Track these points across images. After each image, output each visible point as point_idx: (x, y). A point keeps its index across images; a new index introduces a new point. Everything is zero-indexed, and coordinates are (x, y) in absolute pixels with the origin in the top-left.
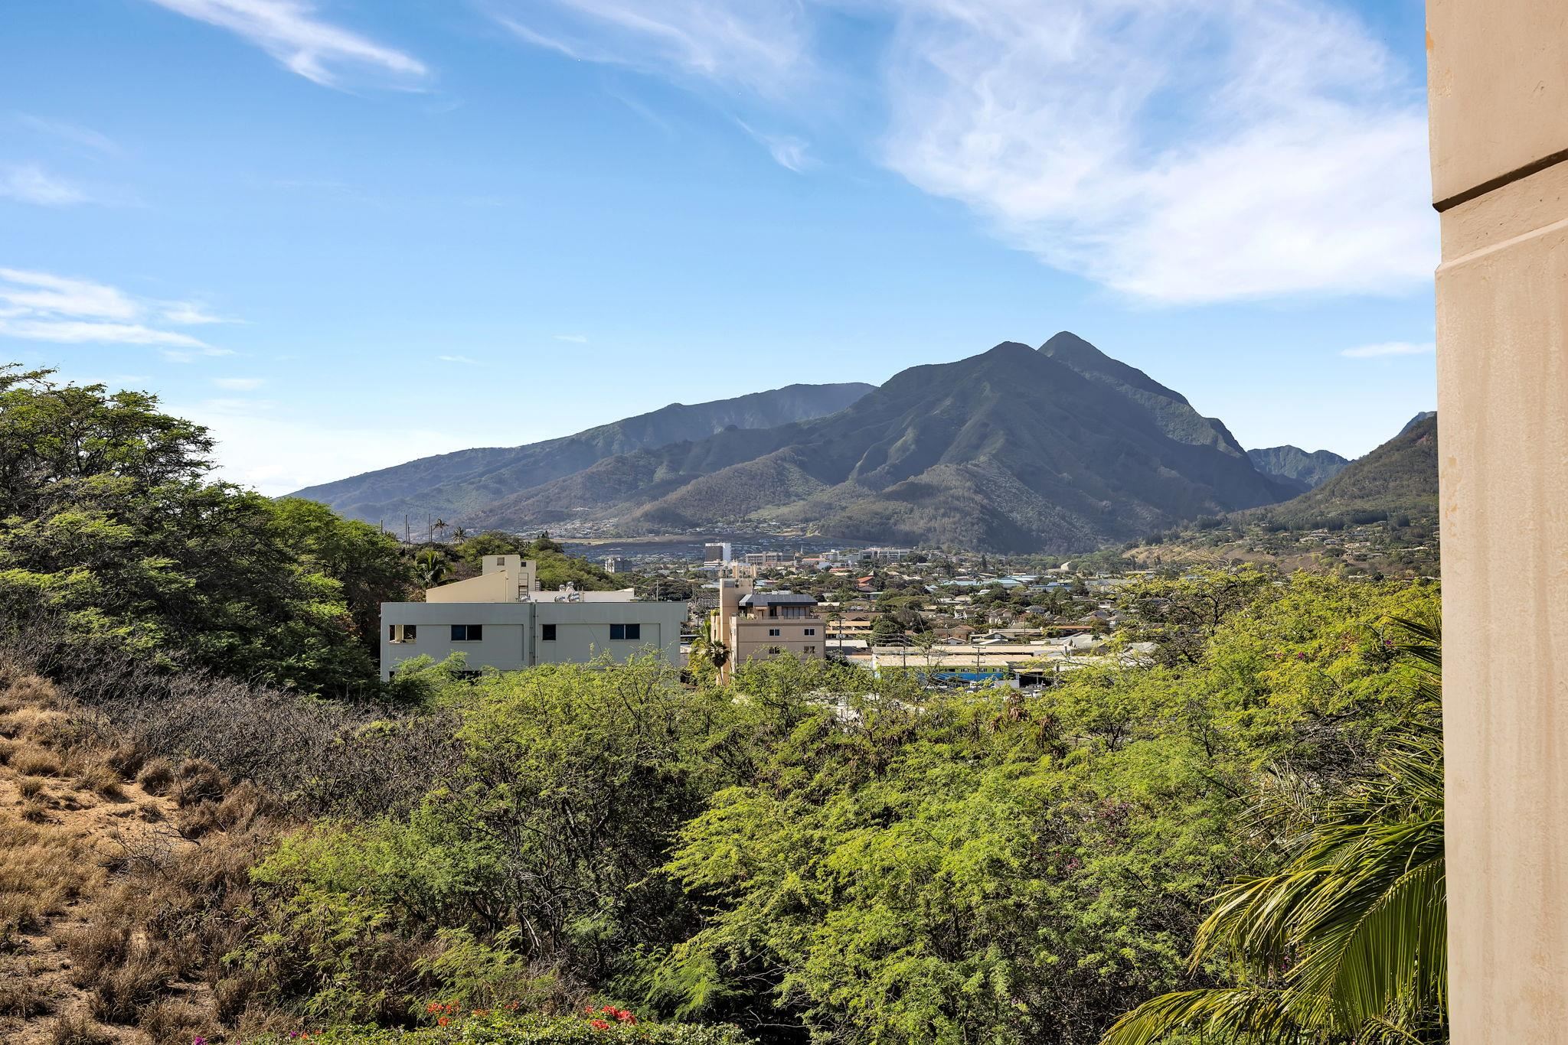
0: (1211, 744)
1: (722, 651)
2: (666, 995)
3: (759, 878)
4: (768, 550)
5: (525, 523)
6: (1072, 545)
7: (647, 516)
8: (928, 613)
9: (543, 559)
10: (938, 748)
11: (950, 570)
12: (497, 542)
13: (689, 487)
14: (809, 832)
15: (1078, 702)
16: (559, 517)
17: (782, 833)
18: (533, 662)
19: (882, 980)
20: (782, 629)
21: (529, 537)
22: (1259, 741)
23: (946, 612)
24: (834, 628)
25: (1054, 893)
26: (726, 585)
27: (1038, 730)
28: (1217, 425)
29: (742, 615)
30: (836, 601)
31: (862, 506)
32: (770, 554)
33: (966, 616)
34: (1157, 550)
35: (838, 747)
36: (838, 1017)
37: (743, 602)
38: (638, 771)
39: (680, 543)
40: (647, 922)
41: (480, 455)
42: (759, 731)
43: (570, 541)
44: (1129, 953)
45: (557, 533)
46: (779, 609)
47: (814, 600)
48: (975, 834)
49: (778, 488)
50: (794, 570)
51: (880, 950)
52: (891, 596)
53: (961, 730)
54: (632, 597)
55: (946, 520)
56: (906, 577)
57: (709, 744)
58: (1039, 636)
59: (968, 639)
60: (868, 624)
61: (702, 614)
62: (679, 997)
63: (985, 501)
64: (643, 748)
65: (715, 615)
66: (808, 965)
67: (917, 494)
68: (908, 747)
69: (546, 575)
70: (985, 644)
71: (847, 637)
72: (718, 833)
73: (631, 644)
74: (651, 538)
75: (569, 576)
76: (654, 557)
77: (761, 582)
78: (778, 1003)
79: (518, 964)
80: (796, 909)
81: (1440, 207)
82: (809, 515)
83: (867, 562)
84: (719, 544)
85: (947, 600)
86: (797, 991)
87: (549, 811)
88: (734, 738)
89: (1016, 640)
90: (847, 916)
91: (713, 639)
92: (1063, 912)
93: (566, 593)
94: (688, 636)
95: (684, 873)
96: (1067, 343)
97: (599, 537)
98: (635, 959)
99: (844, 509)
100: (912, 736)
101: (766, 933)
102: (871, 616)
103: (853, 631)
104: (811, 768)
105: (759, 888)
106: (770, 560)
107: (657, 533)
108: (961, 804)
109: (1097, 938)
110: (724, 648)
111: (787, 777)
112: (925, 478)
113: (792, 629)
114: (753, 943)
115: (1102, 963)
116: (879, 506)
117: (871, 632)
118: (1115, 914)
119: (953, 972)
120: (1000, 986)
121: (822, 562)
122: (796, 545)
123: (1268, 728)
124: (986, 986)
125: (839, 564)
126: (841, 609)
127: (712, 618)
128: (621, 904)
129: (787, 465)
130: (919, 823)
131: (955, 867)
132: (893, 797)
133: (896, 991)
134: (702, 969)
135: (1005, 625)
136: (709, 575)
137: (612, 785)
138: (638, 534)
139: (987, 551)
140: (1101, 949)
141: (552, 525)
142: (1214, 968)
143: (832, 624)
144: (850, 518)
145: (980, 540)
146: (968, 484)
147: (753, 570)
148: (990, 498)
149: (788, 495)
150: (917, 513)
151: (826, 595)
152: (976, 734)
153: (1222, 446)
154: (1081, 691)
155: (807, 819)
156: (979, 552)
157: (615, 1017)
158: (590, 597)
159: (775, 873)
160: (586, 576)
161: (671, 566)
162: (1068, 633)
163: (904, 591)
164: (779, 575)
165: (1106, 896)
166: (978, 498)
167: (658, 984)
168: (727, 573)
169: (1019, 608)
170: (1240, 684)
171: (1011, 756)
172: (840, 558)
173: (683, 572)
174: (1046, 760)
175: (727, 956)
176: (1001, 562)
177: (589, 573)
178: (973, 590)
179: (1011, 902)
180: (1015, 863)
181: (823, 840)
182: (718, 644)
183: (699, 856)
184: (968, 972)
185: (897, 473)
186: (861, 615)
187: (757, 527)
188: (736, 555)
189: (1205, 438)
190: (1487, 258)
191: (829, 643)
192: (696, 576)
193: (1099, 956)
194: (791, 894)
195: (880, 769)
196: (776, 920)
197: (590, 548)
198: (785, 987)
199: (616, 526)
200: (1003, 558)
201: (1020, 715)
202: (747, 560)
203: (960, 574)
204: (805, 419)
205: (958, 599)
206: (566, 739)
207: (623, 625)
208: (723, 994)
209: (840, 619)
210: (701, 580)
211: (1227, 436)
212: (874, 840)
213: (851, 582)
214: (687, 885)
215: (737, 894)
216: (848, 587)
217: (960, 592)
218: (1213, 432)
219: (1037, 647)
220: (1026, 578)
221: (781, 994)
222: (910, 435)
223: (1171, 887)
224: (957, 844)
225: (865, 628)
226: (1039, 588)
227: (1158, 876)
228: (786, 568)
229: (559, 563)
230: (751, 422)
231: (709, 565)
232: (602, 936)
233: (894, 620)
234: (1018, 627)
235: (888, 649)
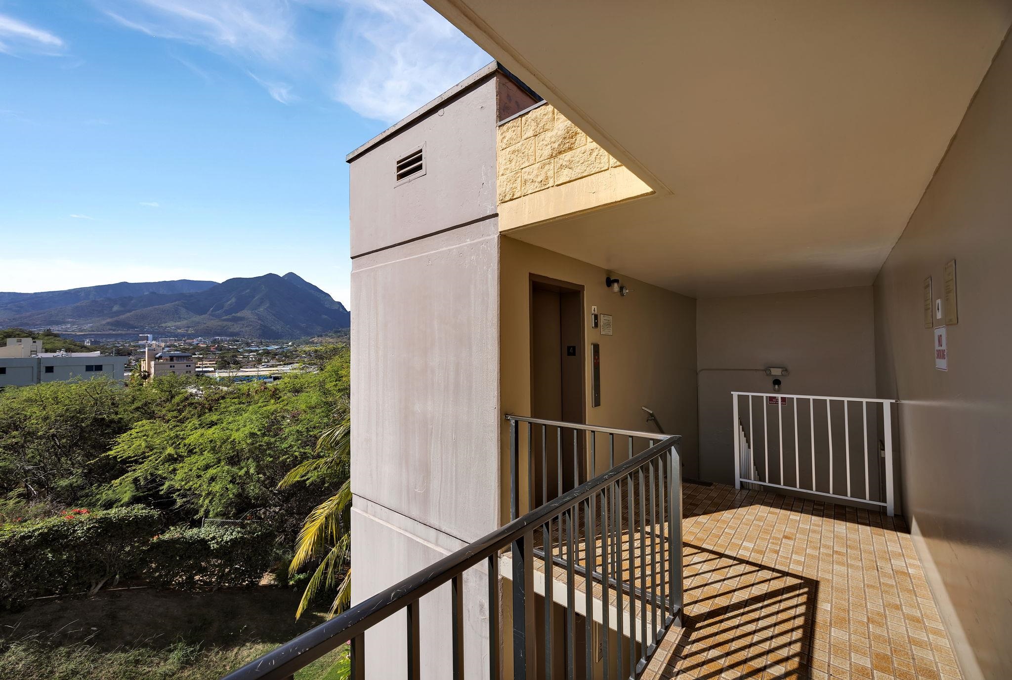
0: (326, 393)
1: (147, 374)
2: (109, 501)
3: (155, 451)
4: (170, 337)
5: (37, 325)
6: (292, 337)
7: (108, 323)
8: (240, 358)
9: (47, 340)
10: (233, 401)
11: (248, 345)
12: (17, 333)
13: (131, 313)
14: (179, 433)
15: (286, 384)
16: (58, 323)
17: (166, 434)
18: (39, 381)
19: (206, 477)
20: (176, 365)
21: (40, 330)
22: (339, 391)
23: (246, 358)
24: (200, 364)
25: (273, 440)
26: (149, 350)
27: (271, 393)
28: (340, 303)
29: (157, 360)
30: (201, 355)
31: (214, 323)
32: (171, 339)
33: (254, 359)
34: (320, 339)
35: (193, 404)
36: (188, 493)
37: (157, 356)
38: (95, 420)
39: (127, 334)
40: (100, 476)
41: (7, 295)
42: (159, 401)
43: (64, 333)
44: (297, 454)
45: (55, 329)
46: (175, 358)
47: (190, 355)
48: (245, 426)
49: (175, 314)
50: (182, 344)
51: (207, 467)
52: (225, 353)
53: (243, 394)
54: (99, 355)
55: (247, 328)
56: (231, 347)
57: (133, 407)
58: (280, 365)
59: (254, 366)
60: (215, 362)
61: (137, 360)
62: (116, 501)
63: (262, 323)
64: (99, 411)
65: (143, 361)
66: (176, 478)
67: (236, 320)
68: (221, 401)
69: (49, 346)
70: (261, 368)
71: (205, 367)
72: (136, 438)
73: (98, 373)
74: (111, 332)
75: (63, 347)
76: (113, 340)
77: (167, 349)
78: (162, 493)
79: (22, 503)
80: (171, 459)
81: (352, 258)
82: (189, 325)
83: (214, 342)
84: (146, 335)
85: (247, 354)
86: (170, 487)
87: (44, 440)
88: (146, 404)
89: (272, 366)
90: (194, 458)
91: (142, 370)
92: (276, 445)
93: (61, 354)
94: (129, 368)
95: (118, 454)
96: (291, 275)
97: (82, 331)
98: (93, 490)
99: (205, 324)
100: (223, 398)
101: (158, 469)
102: (216, 360)
103: (208, 365)
104: (180, 411)
105: (155, 455)
106: (171, 341)
107: (114, 330)
108: (240, 417)
109: (287, 451)
110: (148, 372)
111: (169, 415)
112: (239, 315)
113: (180, 366)
114: (152, 474)
115: (288, 458)
116: (220, 323)
117: (216, 365)
118: (293, 443)
119: (235, 469)
120: (252, 471)
121: (195, 341)
122: (183, 336)
123: (342, 387)
124: (247, 472)
125: (203, 342)
126: (203, 358)
127: (142, 362)
128: (86, 471)
129: (180, 308)
130: (223, 425)
131: (236, 437)
132: (214, 418)
133: (213, 479)
134: (127, 488)
135: (268, 362)
136: (141, 346)
137: (81, 427)
138: (104, 331)
139: (262, 338)
140: (288, 454)
141: (54, 326)
142: (323, 454)
143: (199, 363)
144: (208, 327)
145: (260, 335)
146: (256, 317)
147: (163, 345)
148: (263, 322)
149: (180, 318)
150: (235, 326)
151: (196, 353)
152: (248, 395)
153: (341, 310)
154: (287, 380)
155: (178, 428)
156: (259, 339)
157: (79, 513)
158: (74, 355)
159: (163, 449)
160: (73, 347)
161: (121, 343)
162: (291, 364)
163: (230, 352)
164: (175, 346)
165: (291, 439)
166: (259, 322)
167: (104, 498)
168: (150, 346)
169: (273, 356)
170: (334, 376)
171: (261, 401)
172: (203, 340)
173: (129, 345)
174: (272, 401)
175: (139, 481)
176: (267, 342)
177: (75, 345)
178: (257, 351)
179: (257, 445)
180: (259, 433)
181: (184, 434)
182: (145, 371)
183: (126, 447)
184: (241, 469)
185: (228, 312)
186: (212, 359)
187: (165, 329)
188: (154, 339)
189: (336, 307)
190: (360, 272)
191: (197, 369)
192: (134, 346)
193: (287, 456)
194: (169, 455)
195: (210, 410)
196: (162, 464)
197: (76, 335)
198: (165, 487)
199: (91, 327)
200: (268, 341)
201: (265, 389)
202: (160, 341)
203: (252, 346)
204: (188, 292)
205: (251, 354)
206: (53, 411)
207: (93, 366)
208: (138, 495)
209: (202, 361)
210: (137, 348)
211: (343, 307)
212: (205, 432)
213: (208, 348)
214: (119, 458)
215: (145, 458)
216: (206, 351)
217: (252, 351)
218: (338, 305)
219: (279, 368)
220: (276, 347)
221: (163, 489)
222: (233, 300)
223: (311, 433)
224: (238, 430)
225: (214, 364)
226: (282, 350)
227: (308, 430)
228: (179, 344)
229: (57, 342)
230: (162, 291)
231: (141, 342)
232: (74, 485)
233: (225, 361)
234: (272, 362)
235: (222, 370)
